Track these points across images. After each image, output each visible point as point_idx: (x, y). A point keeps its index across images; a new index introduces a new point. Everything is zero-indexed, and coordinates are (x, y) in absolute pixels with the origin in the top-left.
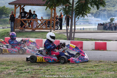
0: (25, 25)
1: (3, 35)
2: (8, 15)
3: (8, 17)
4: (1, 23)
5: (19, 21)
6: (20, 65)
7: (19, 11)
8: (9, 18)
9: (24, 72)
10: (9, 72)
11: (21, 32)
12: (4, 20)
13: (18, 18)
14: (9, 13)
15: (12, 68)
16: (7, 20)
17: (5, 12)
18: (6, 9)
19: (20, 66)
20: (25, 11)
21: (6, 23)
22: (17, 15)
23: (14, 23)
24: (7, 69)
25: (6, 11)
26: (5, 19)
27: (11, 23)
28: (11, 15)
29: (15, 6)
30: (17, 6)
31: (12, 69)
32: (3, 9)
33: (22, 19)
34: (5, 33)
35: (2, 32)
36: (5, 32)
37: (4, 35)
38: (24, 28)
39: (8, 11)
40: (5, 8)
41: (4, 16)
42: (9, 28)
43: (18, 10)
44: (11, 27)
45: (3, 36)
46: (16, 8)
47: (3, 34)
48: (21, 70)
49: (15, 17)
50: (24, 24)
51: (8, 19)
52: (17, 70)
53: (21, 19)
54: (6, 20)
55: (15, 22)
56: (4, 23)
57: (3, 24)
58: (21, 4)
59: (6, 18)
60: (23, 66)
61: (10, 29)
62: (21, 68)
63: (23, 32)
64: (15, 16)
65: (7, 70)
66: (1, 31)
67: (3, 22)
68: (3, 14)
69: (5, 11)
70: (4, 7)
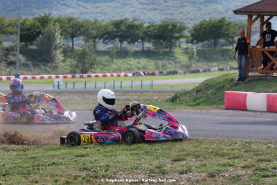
0: (271, 63)
1: (222, 85)
2: (232, 38)
3: (231, 43)
4: (215, 57)
5: (258, 53)
6: (262, 157)
7: (259, 30)
8: (235, 46)
9: (270, 174)
10: (235, 172)
11: (262, 80)
12: (222, 50)
13: (257, 45)
14: (233, 34)
15: (243, 164)
16: (231, 50)
17: (226, 33)
18: (228, 24)
19: (262, 161)
20: (272, 29)
21: (227, 58)
22: (255, 39)
23: (246, 57)
24: (231, 166)
25: (226, 30)
26: (225, 48)
27: (240, 59)
28: (238, 39)
29: (250, 17)
30: (254, 17)
31: (244, 167)
32: (220, 24)
33: (267, 48)
34: (226, 81)
35: (218, 78)
36: (226, 78)
37: (223, 87)
38: (272, 68)
39: (232, 30)
40: (226, 23)
41: (222, 41)
42: (235, 69)
43: (256, 28)
44: (240, 68)
45: (221, 88)
46: (251, 22)
47: (220, 84)
48: (264, 169)
49: (249, 44)
50: (270, 61)
51: (231, 48)
52: (254, 168)
53: (264, 47)
54: (226, 50)
55: (249, 55)
56: (223, 59)
57: (221, 60)
58: (263, 14)
59: (227, 46)
60: (269, 161)
61: (237, 71)
62: (263, 165)
63: (269, 78)
64: (248, 41)
65: (231, 169)
66: (216, 76)
67: (220, 56)
68: (219, 37)
69: (224, 28)
70: (224, 19)
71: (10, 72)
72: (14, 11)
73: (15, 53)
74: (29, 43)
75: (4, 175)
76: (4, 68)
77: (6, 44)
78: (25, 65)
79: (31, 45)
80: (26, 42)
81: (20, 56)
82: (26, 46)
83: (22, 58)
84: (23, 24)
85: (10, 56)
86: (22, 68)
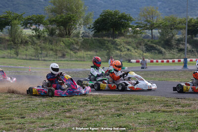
71: (180, 56)
72: (183, 12)
73: (184, 42)
74: (194, 35)
75: (177, 130)
76: (176, 54)
77: (177, 37)
78: (191, 51)
79: (196, 37)
80: (192, 35)
81: (188, 45)
82: (192, 37)
83: (189, 46)
84: (189, 22)
85: (181, 45)
86: (189, 53)
